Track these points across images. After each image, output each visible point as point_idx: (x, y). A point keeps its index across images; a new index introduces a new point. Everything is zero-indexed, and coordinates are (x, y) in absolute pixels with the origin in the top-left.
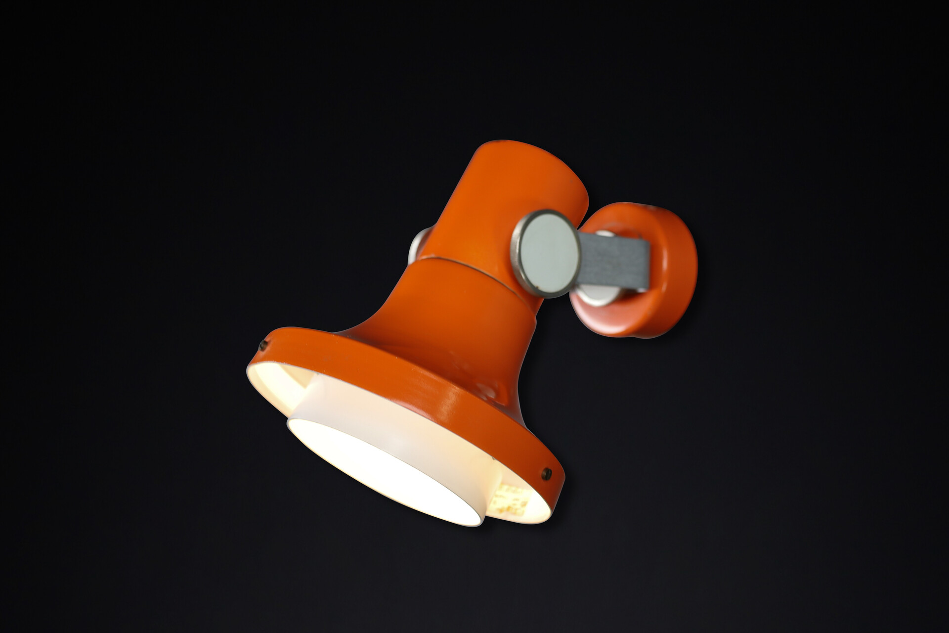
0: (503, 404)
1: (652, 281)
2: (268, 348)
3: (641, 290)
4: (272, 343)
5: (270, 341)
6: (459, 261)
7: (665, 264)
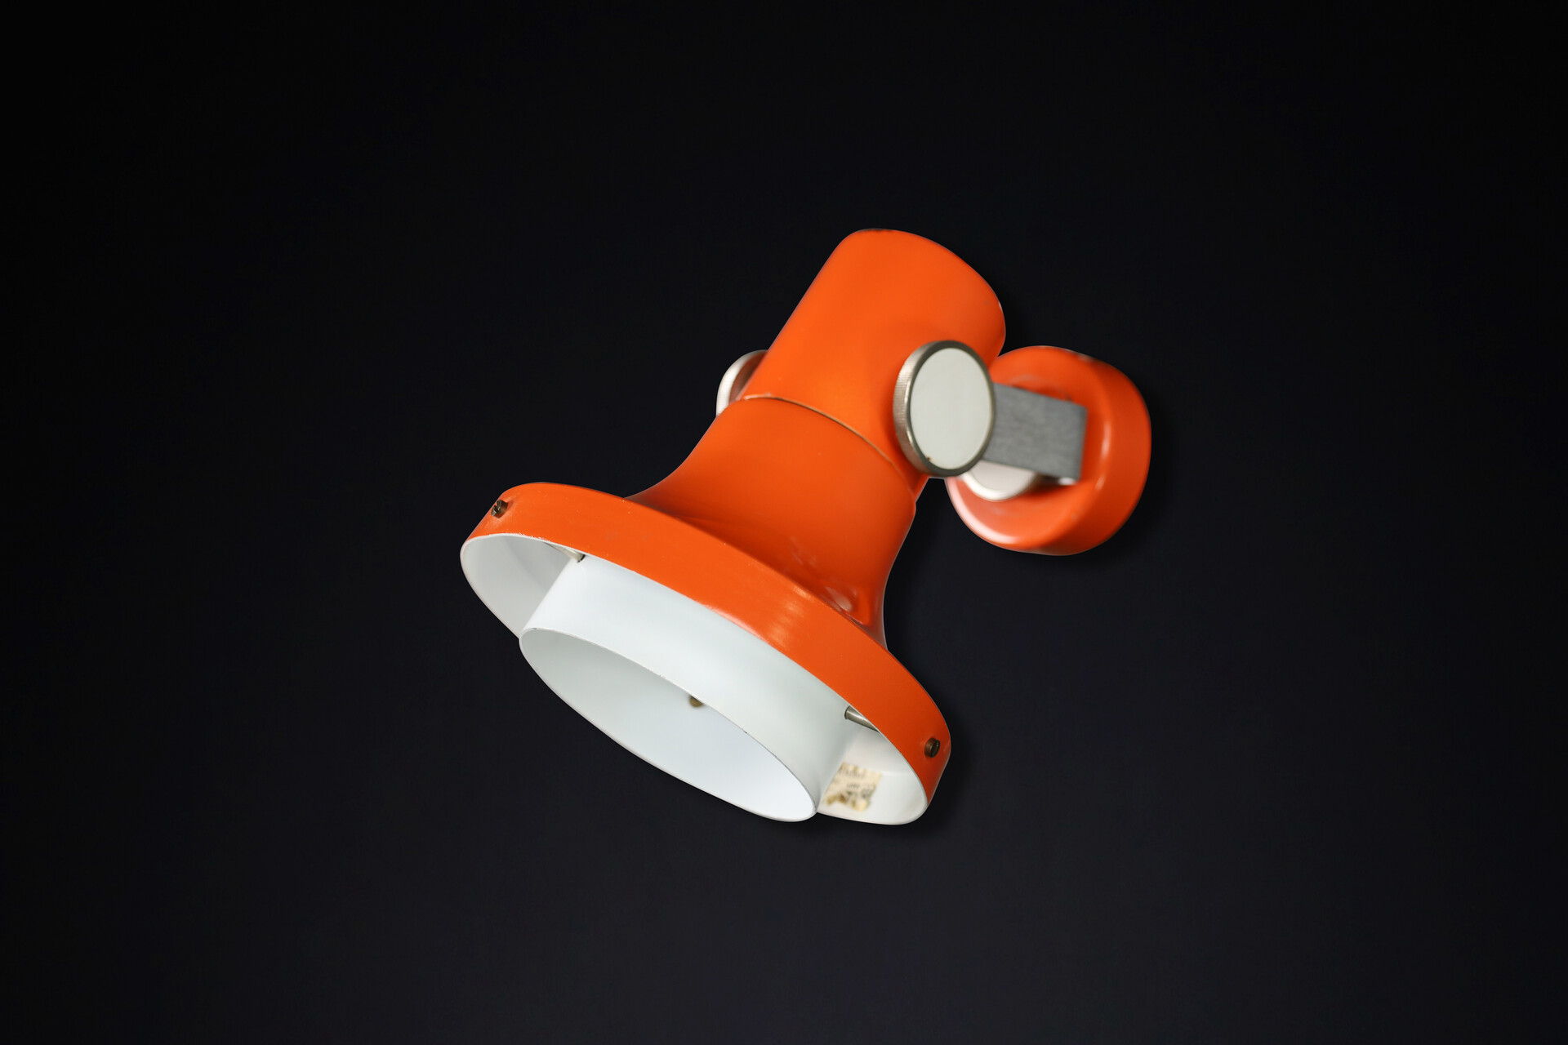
0: (861, 623)
1: (1086, 467)
2: (508, 514)
3: (1066, 481)
4: (515, 505)
5: (512, 502)
6: (811, 407)
7: (1106, 447)
